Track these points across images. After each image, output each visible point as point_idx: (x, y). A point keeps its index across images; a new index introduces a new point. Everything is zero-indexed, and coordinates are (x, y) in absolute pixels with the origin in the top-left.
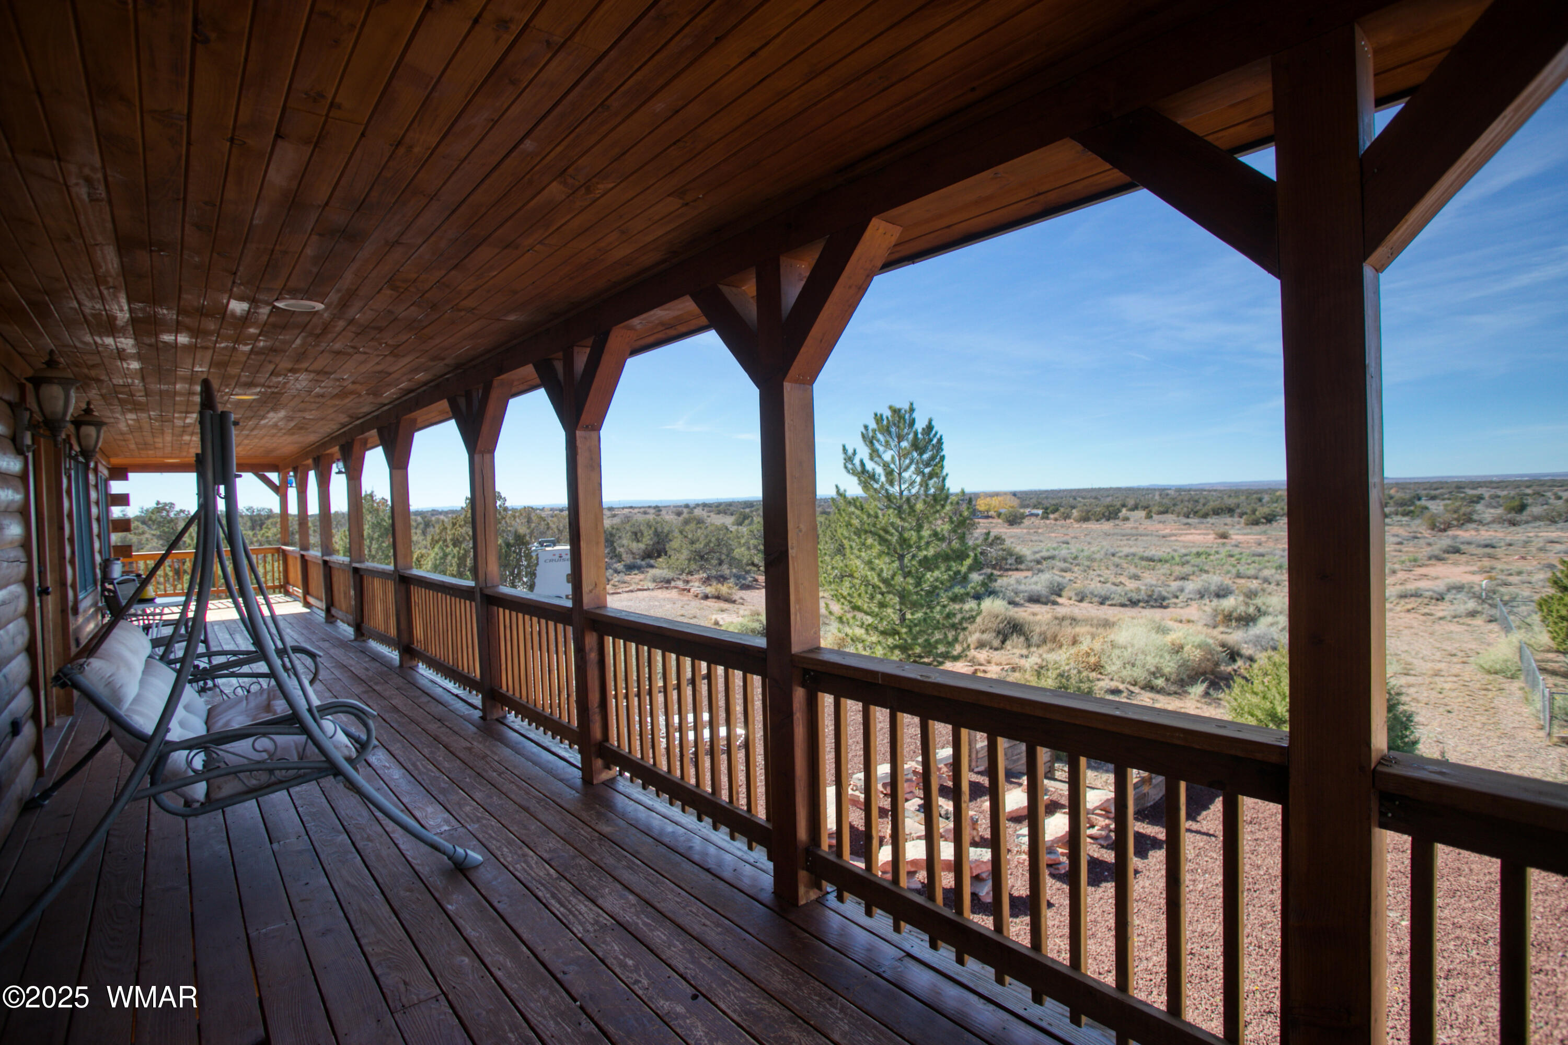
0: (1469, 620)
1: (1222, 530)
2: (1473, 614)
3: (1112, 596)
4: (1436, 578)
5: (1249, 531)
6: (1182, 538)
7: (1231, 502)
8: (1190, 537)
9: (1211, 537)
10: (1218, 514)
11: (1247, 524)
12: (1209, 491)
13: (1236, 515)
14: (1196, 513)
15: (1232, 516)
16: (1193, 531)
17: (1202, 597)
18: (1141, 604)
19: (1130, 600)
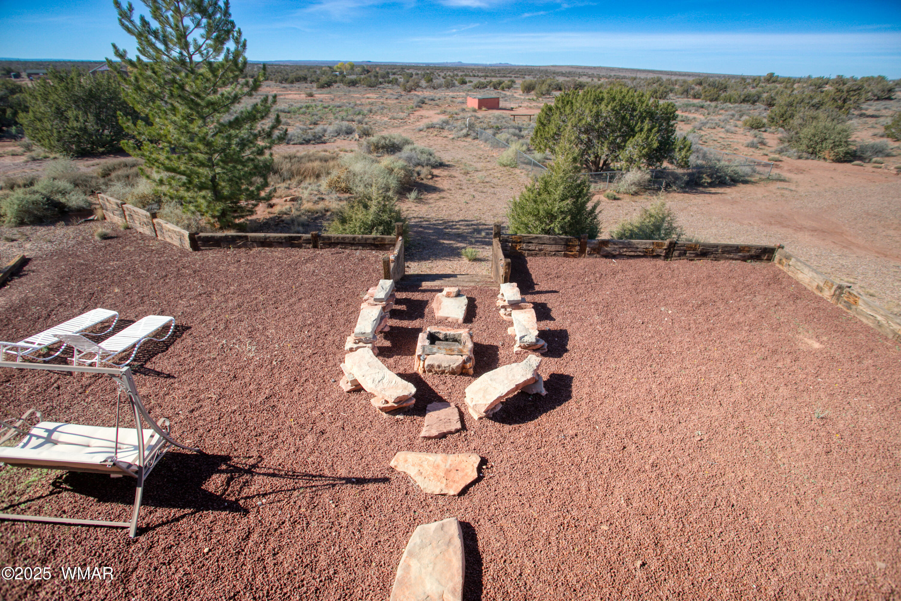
0: (464, 139)
1: (309, 91)
2: (467, 135)
3: (293, 138)
4: (428, 117)
5: (320, 92)
6: (287, 97)
7: (301, 73)
8: (291, 96)
9: (303, 96)
10: (298, 81)
11: (318, 88)
12: (284, 66)
13: (309, 82)
14: (286, 80)
15: (306, 83)
16: (290, 92)
17: (339, 134)
18: (312, 142)
19: (304, 140)
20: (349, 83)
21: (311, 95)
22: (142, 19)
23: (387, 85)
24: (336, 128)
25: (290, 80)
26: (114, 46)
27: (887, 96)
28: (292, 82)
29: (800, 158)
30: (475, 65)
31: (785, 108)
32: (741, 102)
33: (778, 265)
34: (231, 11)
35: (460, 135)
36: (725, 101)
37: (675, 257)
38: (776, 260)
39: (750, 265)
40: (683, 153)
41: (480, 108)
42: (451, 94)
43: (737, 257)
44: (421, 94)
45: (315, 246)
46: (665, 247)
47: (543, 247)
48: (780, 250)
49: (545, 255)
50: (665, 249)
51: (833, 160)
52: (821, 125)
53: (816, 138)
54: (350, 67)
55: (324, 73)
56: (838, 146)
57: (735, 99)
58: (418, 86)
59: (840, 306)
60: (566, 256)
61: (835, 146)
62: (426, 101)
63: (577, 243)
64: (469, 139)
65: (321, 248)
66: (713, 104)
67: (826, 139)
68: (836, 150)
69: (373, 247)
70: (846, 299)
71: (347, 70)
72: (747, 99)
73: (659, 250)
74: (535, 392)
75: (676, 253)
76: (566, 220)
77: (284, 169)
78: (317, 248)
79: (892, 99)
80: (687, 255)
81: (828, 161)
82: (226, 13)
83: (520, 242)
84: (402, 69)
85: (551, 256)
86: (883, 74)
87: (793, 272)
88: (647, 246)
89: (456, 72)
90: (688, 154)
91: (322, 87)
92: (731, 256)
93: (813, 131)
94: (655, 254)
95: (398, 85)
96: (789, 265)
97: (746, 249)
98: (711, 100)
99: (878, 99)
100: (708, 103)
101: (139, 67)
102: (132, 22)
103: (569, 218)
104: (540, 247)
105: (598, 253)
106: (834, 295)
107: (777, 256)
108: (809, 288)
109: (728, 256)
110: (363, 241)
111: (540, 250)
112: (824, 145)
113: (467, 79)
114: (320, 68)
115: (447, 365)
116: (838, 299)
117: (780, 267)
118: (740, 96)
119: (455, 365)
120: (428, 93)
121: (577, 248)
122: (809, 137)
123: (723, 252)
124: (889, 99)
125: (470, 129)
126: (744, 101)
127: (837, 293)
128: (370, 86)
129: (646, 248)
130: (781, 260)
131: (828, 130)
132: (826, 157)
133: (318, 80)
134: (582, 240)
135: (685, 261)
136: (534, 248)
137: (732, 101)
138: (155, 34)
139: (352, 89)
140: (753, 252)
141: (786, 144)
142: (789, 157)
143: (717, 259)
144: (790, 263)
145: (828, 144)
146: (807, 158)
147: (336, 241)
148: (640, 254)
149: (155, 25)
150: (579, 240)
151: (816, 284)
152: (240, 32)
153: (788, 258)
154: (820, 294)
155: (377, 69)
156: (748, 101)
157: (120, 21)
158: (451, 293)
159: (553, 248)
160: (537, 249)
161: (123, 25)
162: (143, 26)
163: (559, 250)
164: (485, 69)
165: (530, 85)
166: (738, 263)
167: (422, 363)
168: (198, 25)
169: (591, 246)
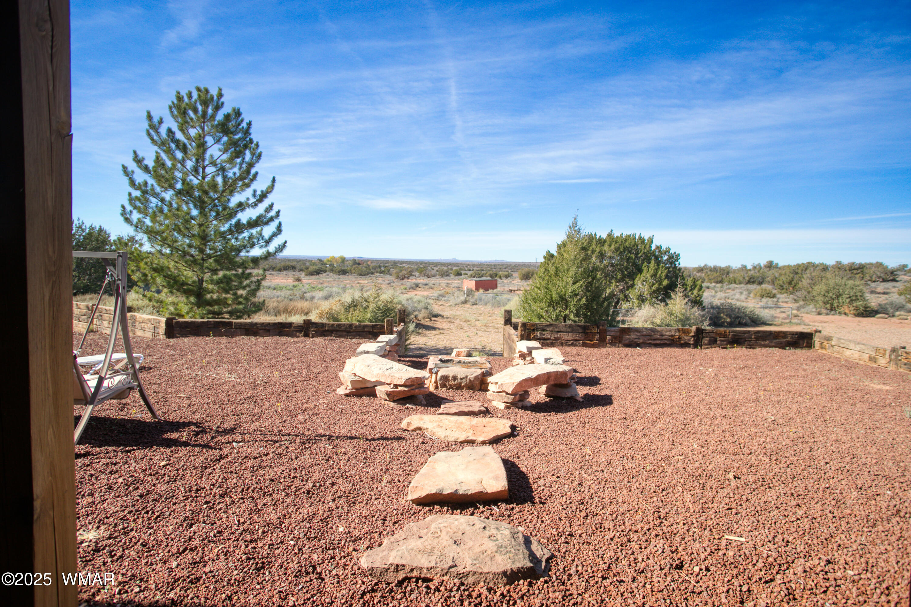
1: (296, 277)
5: (309, 278)
6: (273, 281)
7: (290, 264)
8: (277, 281)
9: (290, 281)
10: (286, 270)
11: (306, 275)
13: (297, 271)
15: (294, 271)
16: (276, 278)
20: (339, 272)
21: (299, 280)
22: (170, 131)
23: (378, 274)
24: (325, 294)
25: (277, 269)
26: (135, 152)
27: (891, 278)
28: (280, 270)
29: (819, 314)
30: (470, 261)
31: (791, 275)
32: (747, 284)
33: (820, 351)
34: (252, 131)
35: (457, 302)
36: (730, 282)
37: (705, 345)
38: (817, 344)
39: (789, 352)
40: (695, 292)
41: (477, 289)
42: (446, 281)
43: (773, 344)
44: (412, 281)
45: (306, 335)
46: (692, 334)
47: (559, 335)
48: (817, 334)
49: (562, 344)
50: (693, 336)
51: (854, 314)
52: (832, 282)
53: (831, 294)
54: (340, 261)
55: (314, 264)
56: (855, 300)
57: (739, 281)
58: (411, 275)
59: (901, 370)
60: (585, 345)
61: (852, 300)
62: (420, 285)
63: (596, 330)
64: (468, 305)
65: (313, 337)
66: (719, 285)
67: (841, 295)
68: (854, 305)
69: (371, 336)
70: (905, 361)
71: (337, 263)
72: (752, 280)
73: (687, 338)
74: (569, 395)
75: (705, 341)
76: (582, 303)
77: (271, 306)
78: (309, 336)
79: (897, 281)
80: (718, 342)
81: (850, 316)
82: (247, 132)
83: (534, 330)
84: (395, 263)
85: (569, 345)
86: (880, 261)
87: (838, 352)
88: (673, 333)
89: (450, 267)
90: (700, 293)
91: (311, 274)
92: (767, 342)
93: (825, 288)
94: (682, 342)
95: (391, 275)
96: (832, 346)
97: (781, 335)
98: (717, 282)
99: (884, 281)
100: (714, 284)
101: (152, 173)
102: (157, 132)
103: (584, 300)
104: (556, 336)
105: (620, 342)
106: (890, 361)
107: (817, 340)
108: (861, 362)
109: (763, 343)
110: (360, 329)
111: (556, 339)
112: (840, 301)
113: (463, 272)
114: (310, 261)
115: (463, 376)
116: (897, 364)
117: (824, 351)
118: (744, 278)
119: (473, 376)
120: (422, 280)
121: (597, 337)
122: (822, 293)
123: (757, 339)
124: (894, 280)
125: (468, 296)
126: (749, 282)
127: (893, 357)
128: (361, 275)
129: (672, 336)
130: (821, 343)
131: (840, 286)
132: (847, 311)
133: (307, 268)
134: (601, 327)
135: (717, 349)
136: (549, 337)
137: (737, 282)
138: (177, 142)
139: (341, 276)
140: (789, 339)
141: (801, 303)
142: (807, 313)
143: (752, 347)
144: (833, 343)
145: (844, 299)
146: (827, 314)
147: (331, 329)
148: (666, 341)
149: (179, 135)
150: (598, 328)
151: (867, 355)
152: (257, 145)
153: (829, 339)
154: (874, 365)
155: (369, 263)
156: (753, 282)
157: (148, 131)
158: (461, 352)
159: (569, 337)
160: (552, 337)
161: (149, 134)
162: (168, 136)
163: (577, 338)
164: (480, 265)
165: (528, 273)
166: (777, 351)
167: (434, 376)
168: (218, 141)
169: (612, 334)
